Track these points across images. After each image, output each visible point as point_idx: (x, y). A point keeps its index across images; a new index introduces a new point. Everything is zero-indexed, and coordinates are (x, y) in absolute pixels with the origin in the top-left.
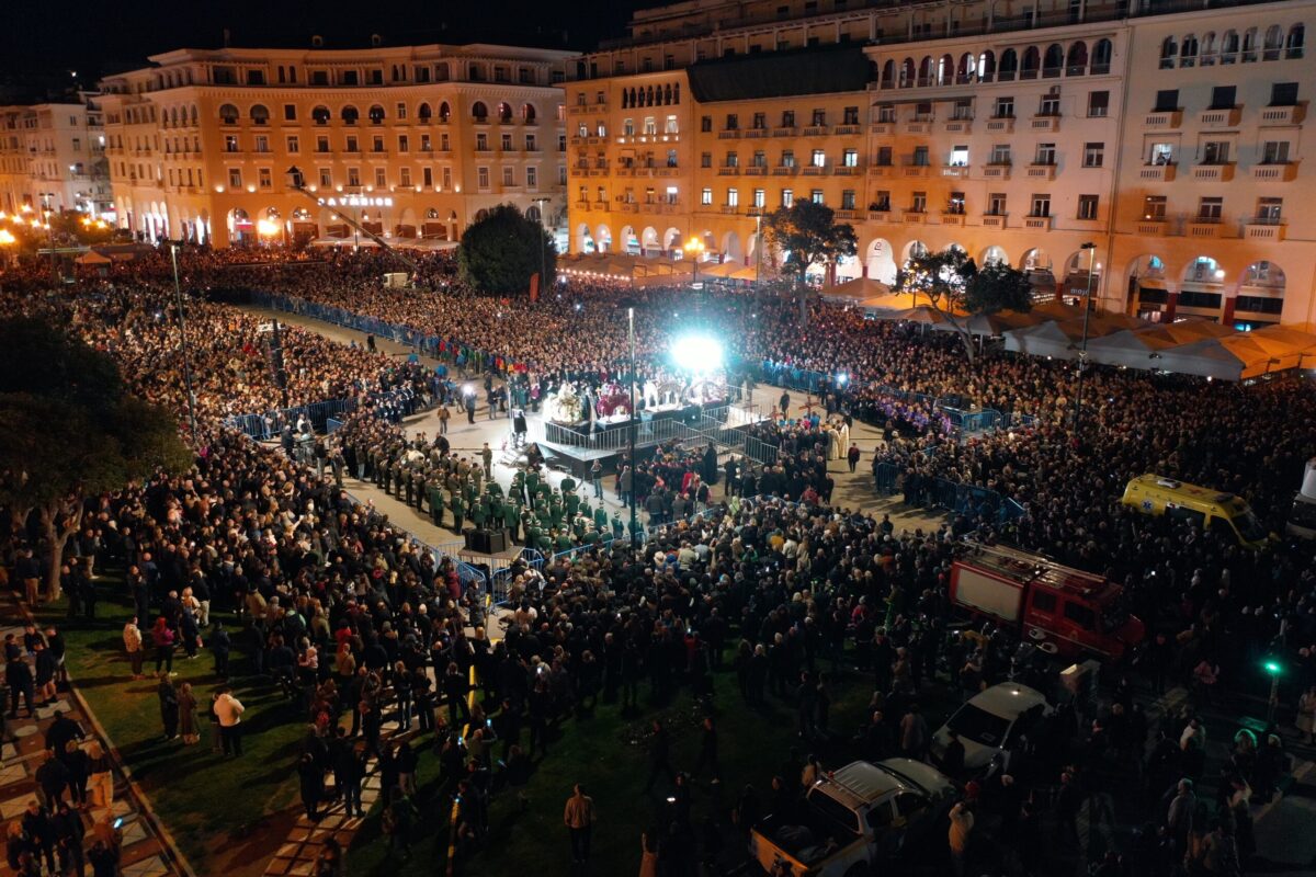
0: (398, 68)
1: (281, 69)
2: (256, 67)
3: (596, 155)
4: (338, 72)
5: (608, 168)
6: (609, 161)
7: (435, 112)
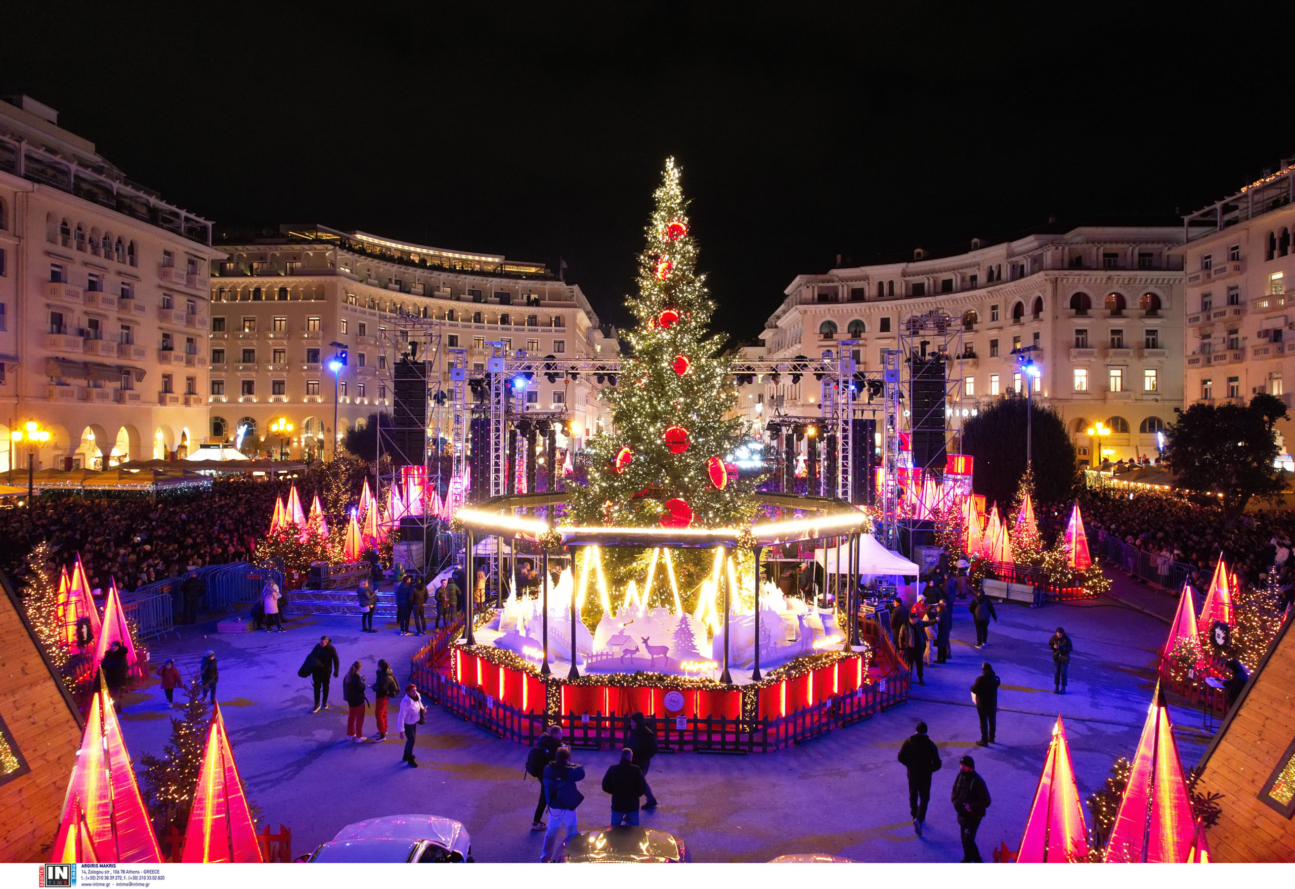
0: (994, 269)
1: (881, 284)
2: (857, 285)
3: (1225, 334)
4: (935, 282)
5: (1243, 350)
6: (1244, 339)
7: (1028, 310)
